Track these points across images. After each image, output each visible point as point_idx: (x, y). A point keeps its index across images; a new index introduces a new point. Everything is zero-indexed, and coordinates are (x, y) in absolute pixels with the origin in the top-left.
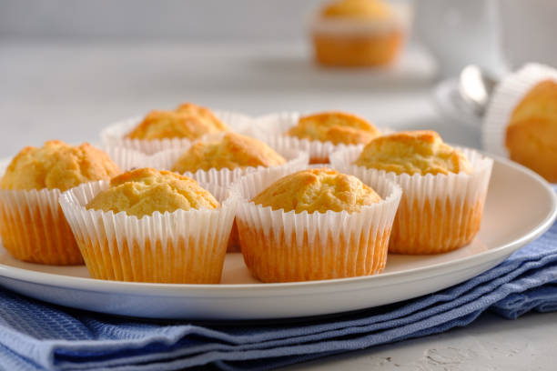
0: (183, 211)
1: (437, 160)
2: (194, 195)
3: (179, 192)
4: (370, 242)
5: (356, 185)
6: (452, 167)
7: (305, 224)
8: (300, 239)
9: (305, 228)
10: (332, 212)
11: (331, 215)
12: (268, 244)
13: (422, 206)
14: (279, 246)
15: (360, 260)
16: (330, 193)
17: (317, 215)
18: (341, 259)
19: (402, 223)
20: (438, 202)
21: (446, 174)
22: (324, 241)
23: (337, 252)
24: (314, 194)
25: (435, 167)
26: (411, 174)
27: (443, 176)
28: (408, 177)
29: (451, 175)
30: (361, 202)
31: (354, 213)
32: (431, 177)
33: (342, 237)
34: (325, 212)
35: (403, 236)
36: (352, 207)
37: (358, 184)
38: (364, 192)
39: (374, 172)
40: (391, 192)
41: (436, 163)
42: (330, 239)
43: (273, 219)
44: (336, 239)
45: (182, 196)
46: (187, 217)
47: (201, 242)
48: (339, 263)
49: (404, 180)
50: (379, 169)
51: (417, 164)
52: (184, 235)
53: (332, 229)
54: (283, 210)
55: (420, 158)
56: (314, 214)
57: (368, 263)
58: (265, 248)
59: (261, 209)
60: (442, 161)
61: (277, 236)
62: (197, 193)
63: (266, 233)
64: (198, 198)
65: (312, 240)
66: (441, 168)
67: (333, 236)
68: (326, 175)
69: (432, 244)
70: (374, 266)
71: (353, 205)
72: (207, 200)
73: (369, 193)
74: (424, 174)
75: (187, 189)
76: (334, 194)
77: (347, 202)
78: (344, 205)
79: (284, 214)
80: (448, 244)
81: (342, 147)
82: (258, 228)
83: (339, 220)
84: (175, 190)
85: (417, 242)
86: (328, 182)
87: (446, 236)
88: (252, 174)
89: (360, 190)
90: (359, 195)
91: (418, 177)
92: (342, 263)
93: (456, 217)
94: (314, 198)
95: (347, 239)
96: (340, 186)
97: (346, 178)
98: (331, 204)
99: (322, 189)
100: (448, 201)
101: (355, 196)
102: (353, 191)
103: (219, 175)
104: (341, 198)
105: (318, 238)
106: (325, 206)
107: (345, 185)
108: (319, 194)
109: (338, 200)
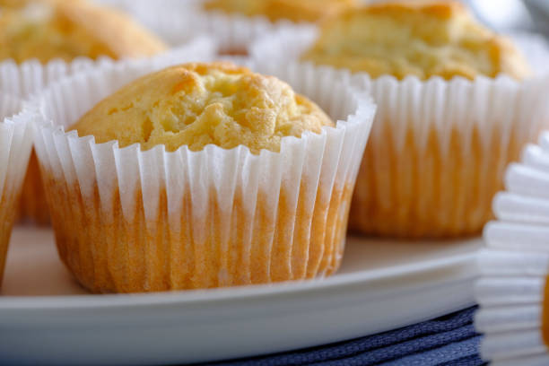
1: (457, 52)
5: (279, 97)
7: (162, 170)
8: (151, 207)
9: (162, 182)
10: (217, 150)
11: (216, 154)
12: (91, 213)
14: (110, 218)
15: (279, 250)
16: (221, 108)
17: (187, 155)
18: (238, 247)
19: (383, 177)
20: (455, 136)
21: (471, 79)
22: (201, 210)
23: (228, 233)
24: (189, 113)
25: (451, 65)
26: (399, 77)
27: (464, 83)
28: (393, 82)
29: (483, 83)
30: (285, 131)
31: (265, 153)
32: (440, 84)
33: (238, 202)
34: (201, 149)
36: (266, 139)
37: (284, 94)
38: (295, 110)
39: (328, 73)
40: (356, 108)
41: (455, 58)
42: (214, 205)
43: (97, 161)
44: (227, 204)
48: (234, 254)
49: (386, 91)
51: (415, 60)
53: (218, 187)
55: (420, 47)
57: (298, 257)
58: (86, 222)
59: (73, 140)
60: (467, 55)
61: (106, 197)
63: (86, 190)
65: (174, 206)
66: (465, 68)
67: (220, 198)
68: (222, 76)
69: (443, 220)
70: (312, 262)
73: (308, 112)
74: (426, 77)
76: (230, 113)
77: (253, 131)
78: (248, 136)
79: (117, 151)
82: (69, 181)
83: (230, 164)
85: (413, 215)
86: (222, 89)
89: (286, 107)
90: (285, 116)
91: (414, 83)
92: (240, 256)
94: (190, 121)
95: (251, 207)
96: (244, 99)
97: (257, 82)
98: (219, 132)
99: (207, 102)
100: (475, 136)
101: (273, 116)
102: (270, 106)
103: (21, 74)
104: (243, 121)
105: (187, 203)
106: (207, 135)
107: (254, 94)
108: (199, 111)
109: (237, 126)
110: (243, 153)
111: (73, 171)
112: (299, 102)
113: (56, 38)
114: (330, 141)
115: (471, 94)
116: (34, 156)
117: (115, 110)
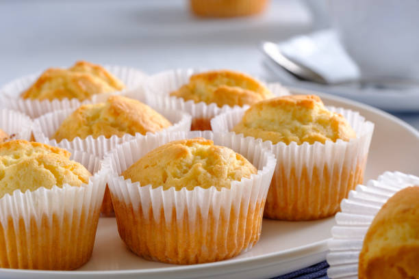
0: (45, 190)
1: (315, 126)
2: (61, 169)
3: (46, 167)
4: (241, 216)
5: (229, 158)
6: (331, 134)
7: (173, 200)
8: (168, 217)
9: (174, 204)
10: (200, 189)
11: (199, 191)
12: (138, 219)
13: (299, 174)
14: (148, 222)
15: (231, 234)
16: (200, 165)
17: (185, 192)
18: (211, 234)
19: (280, 191)
20: (315, 169)
21: (323, 142)
22: (193, 217)
23: (206, 228)
24: (185, 168)
25: (313, 134)
26: (287, 142)
27: (320, 144)
28: (284, 144)
29: (329, 143)
30: (232, 176)
31: (224, 189)
32: (307, 145)
33: (211, 213)
34: (193, 189)
35: (281, 204)
36: (223, 181)
37: (231, 156)
38: (237, 163)
39: (251, 140)
40: (266, 162)
41: (314, 129)
42: (199, 214)
43: (141, 195)
44: (205, 215)
45: (49, 171)
46: (50, 196)
47: (66, 219)
48: (209, 238)
49: (281, 150)
50: (256, 137)
51: (295, 131)
52: (47, 212)
53: (201, 206)
55: (298, 124)
56: (182, 190)
57: (240, 237)
58: (135, 223)
59: (129, 184)
60: (320, 128)
61: (146, 211)
62: (65, 167)
63: (136, 208)
64: (66, 173)
65: (180, 216)
66: (319, 135)
67: (202, 212)
68: (200, 146)
69: (310, 211)
70: (246, 239)
71: (225, 179)
72: (75, 174)
73: (243, 164)
74: (301, 142)
75: (55, 164)
76: (205, 168)
77: (217, 177)
78: (214, 180)
79: (151, 190)
80: (326, 210)
81: (227, 108)
82: (127, 203)
83: (207, 196)
84: (42, 166)
85: (295, 209)
86: (200, 154)
87: (324, 202)
88: (127, 144)
89: (233, 163)
90: (232, 168)
91: (295, 146)
92: (212, 238)
93: (335, 184)
94: (185, 172)
95: (217, 215)
96: (211, 159)
97: (217, 151)
98: (201, 178)
99: (194, 162)
100: (326, 169)
101: (227, 169)
102: (225, 164)
103: (96, 143)
104: (211, 172)
105: (186, 214)
106: (194, 182)
107: (217, 158)
108: (189, 167)
109: (209, 175)
110: (213, 190)
111: (129, 198)
112: (238, 158)
113: (111, 119)
114: (255, 181)
115: (323, 150)
117: (147, 167)
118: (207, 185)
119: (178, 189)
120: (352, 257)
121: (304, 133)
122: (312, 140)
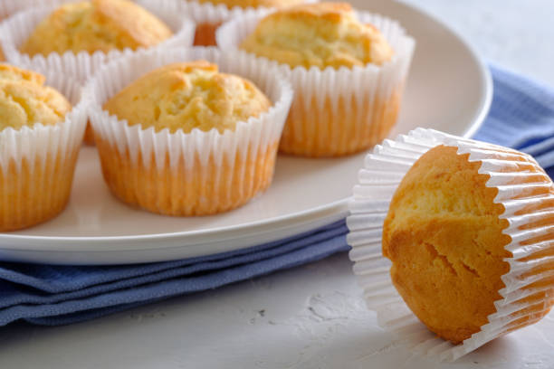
0: (13, 132)
1: (343, 45)
2: (33, 102)
3: (16, 99)
4: (248, 163)
5: (236, 89)
6: (361, 53)
7: (166, 143)
8: (160, 162)
9: (167, 148)
10: (198, 131)
11: (198, 134)
12: (125, 162)
13: (321, 106)
14: (136, 167)
15: (235, 183)
16: (200, 101)
17: (180, 133)
18: (211, 183)
19: (297, 123)
20: (341, 100)
21: (351, 68)
22: (190, 164)
23: (205, 177)
24: (182, 102)
25: (340, 56)
26: (307, 67)
27: (347, 70)
28: (304, 71)
29: (358, 70)
30: (238, 113)
31: (227, 132)
32: (331, 72)
33: (211, 158)
34: (190, 131)
35: (299, 137)
36: (227, 120)
37: (238, 88)
38: (244, 93)
39: (264, 63)
40: (280, 95)
41: (342, 50)
42: (197, 160)
43: (128, 135)
44: (205, 161)
45: (18, 105)
46: (19, 139)
47: (38, 163)
48: (209, 188)
50: (271, 59)
51: (318, 51)
52: (15, 156)
53: (200, 151)
54: (139, 127)
55: (321, 42)
56: (177, 133)
57: (246, 185)
58: (121, 166)
59: (114, 122)
60: (349, 48)
61: (134, 155)
62: (38, 98)
63: (121, 150)
64: (39, 107)
65: (174, 163)
66: (348, 57)
67: (200, 158)
68: (201, 74)
70: (255, 187)
71: (230, 117)
72: (50, 106)
73: (253, 97)
74: (323, 68)
75: (25, 95)
76: (206, 103)
77: (220, 115)
78: (217, 119)
81: (238, 12)
82: (112, 144)
83: (207, 139)
84: (10, 98)
85: (315, 145)
86: (201, 84)
88: (116, 62)
89: (240, 95)
90: (239, 102)
91: (316, 73)
92: (212, 189)
94: (182, 107)
95: (219, 162)
96: (213, 91)
97: (221, 81)
98: (200, 116)
99: (193, 95)
100: (353, 99)
101: (232, 104)
102: (230, 98)
103: (77, 61)
104: (213, 108)
105: (182, 161)
106: (193, 121)
107: (220, 90)
108: (187, 100)
109: (210, 113)
110: (214, 133)
111: (113, 136)
112: (247, 87)
113: (96, 27)
114: (265, 121)
115: (351, 77)
116: (89, 126)
117: (136, 98)
118: (207, 127)
119: (173, 131)
120: (377, 220)
121: (328, 53)
122: (338, 64)
